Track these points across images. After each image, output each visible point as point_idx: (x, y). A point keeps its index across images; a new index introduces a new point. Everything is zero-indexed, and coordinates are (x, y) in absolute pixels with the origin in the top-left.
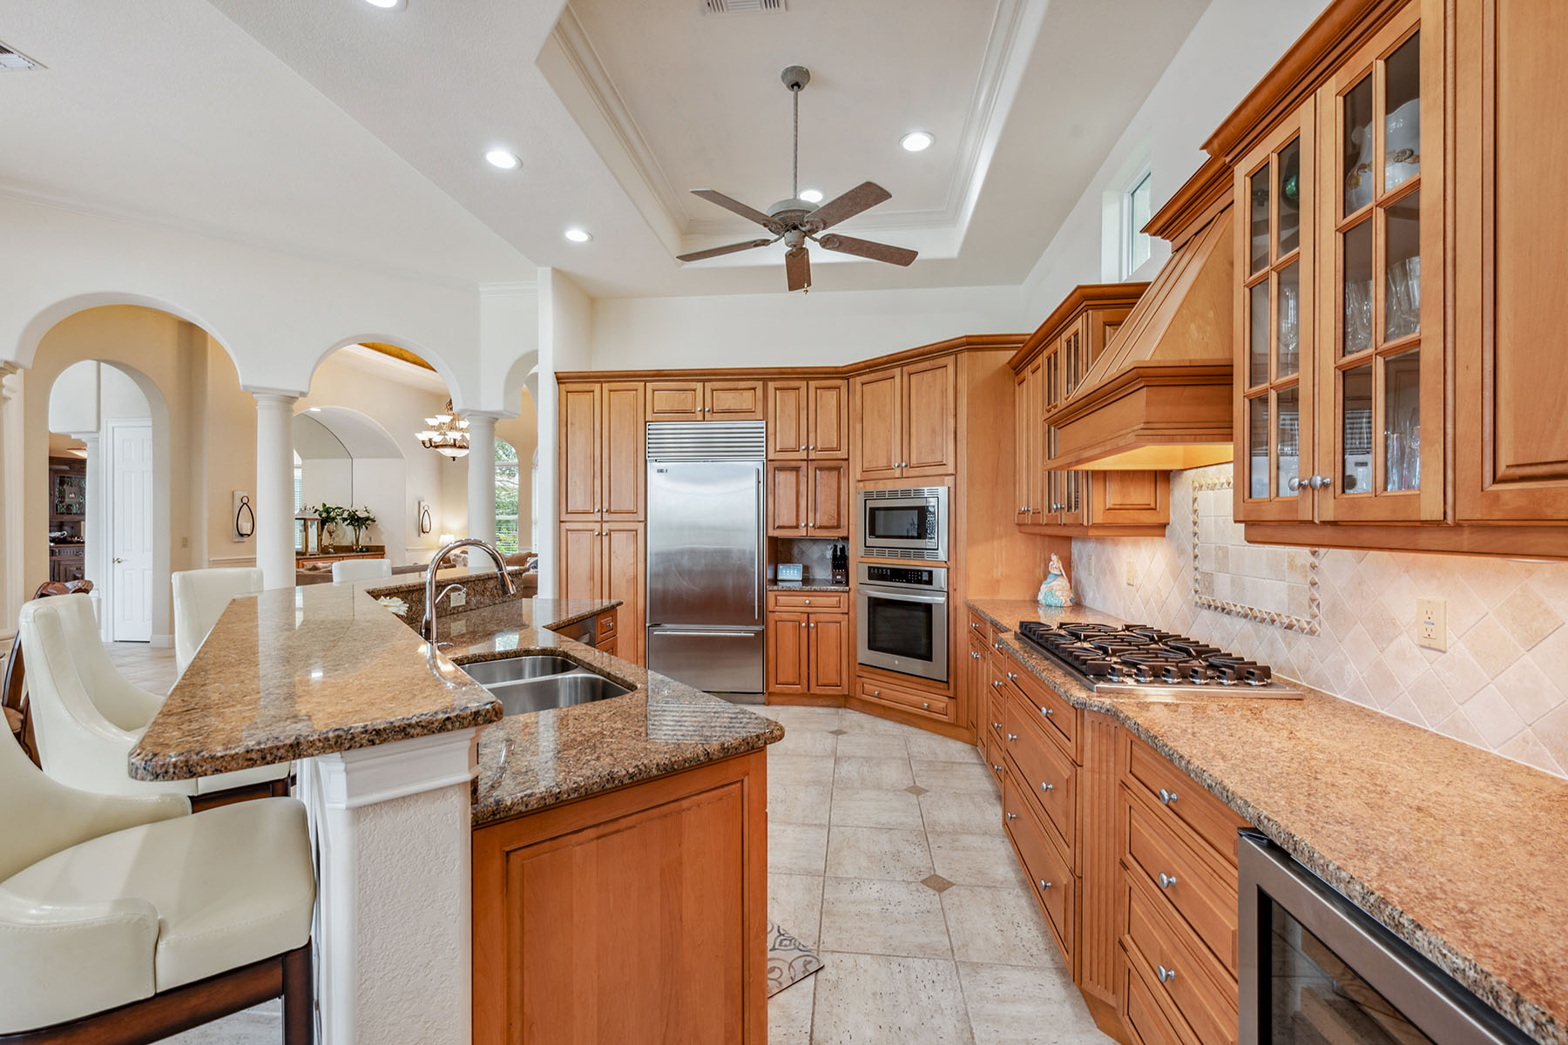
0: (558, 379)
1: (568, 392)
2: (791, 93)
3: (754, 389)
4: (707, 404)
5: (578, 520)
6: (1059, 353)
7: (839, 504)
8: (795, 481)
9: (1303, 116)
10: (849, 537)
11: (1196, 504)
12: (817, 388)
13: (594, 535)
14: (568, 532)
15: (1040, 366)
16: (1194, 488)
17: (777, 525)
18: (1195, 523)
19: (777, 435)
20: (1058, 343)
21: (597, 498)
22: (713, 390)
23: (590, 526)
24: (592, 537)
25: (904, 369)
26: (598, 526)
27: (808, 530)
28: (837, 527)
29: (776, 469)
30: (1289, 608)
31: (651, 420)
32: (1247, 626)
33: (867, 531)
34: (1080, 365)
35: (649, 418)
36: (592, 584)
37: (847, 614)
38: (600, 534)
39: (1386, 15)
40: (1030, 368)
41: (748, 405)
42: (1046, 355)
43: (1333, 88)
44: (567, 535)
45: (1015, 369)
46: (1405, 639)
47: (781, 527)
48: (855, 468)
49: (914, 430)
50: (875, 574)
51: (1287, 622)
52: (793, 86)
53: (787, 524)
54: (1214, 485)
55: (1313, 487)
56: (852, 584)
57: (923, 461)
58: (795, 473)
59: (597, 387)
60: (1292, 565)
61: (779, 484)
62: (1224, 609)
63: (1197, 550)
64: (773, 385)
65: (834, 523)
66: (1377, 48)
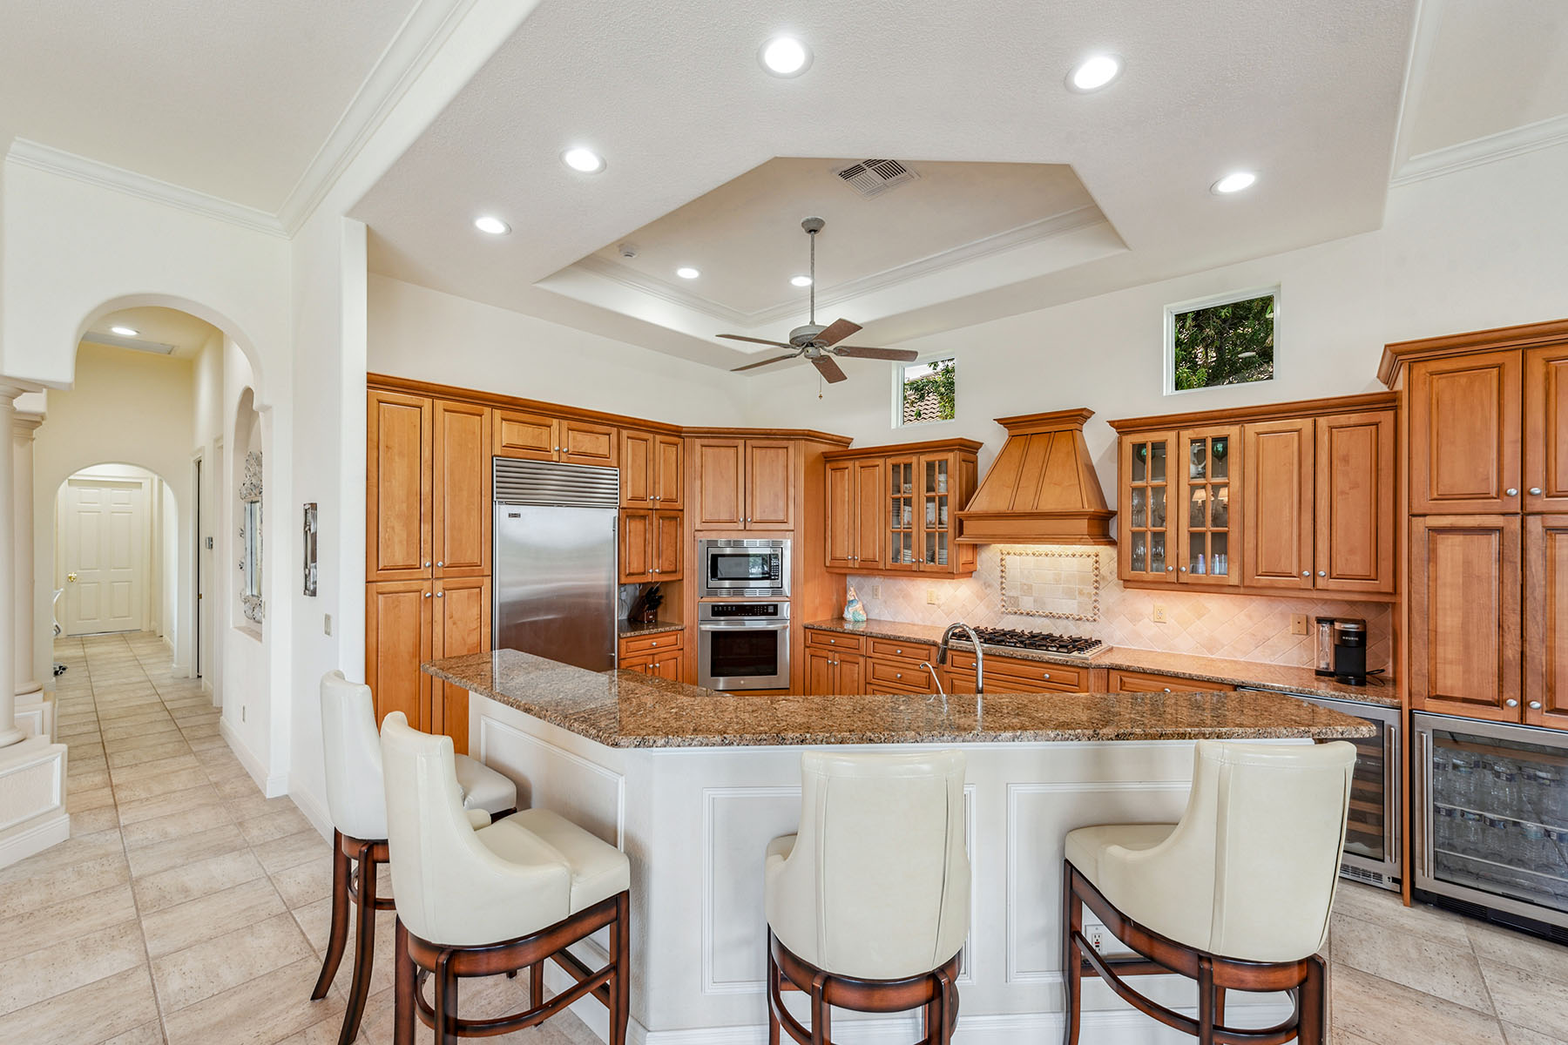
0: (369, 381)
1: (380, 402)
2: (808, 236)
3: (609, 435)
4: (564, 444)
5: (396, 578)
6: (914, 466)
7: (676, 550)
8: (643, 529)
9: (1170, 437)
10: (683, 580)
11: (1003, 562)
12: (661, 442)
13: (422, 598)
14: (380, 596)
15: (878, 466)
16: (1002, 554)
17: (627, 572)
18: (1002, 571)
19: (629, 483)
20: (914, 459)
21: (426, 548)
22: (569, 429)
23: (415, 585)
24: (418, 598)
25: (748, 442)
26: (427, 585)
27: (653, 576)
28: (675, 572)
29: (627, 516)
30: (1079, 611)
31: (500, 454)
32: (1046, 621)
33: (709, 575)
34: (951, 481)
35: (497, 451)
36: (418, 662)
37: (682, 649)
38: (432, 596)
39: (1217, 424)
40: (857, 463)
41: (603, 450)
42: (890, 461)
43: (1187, 435)
44: (378, 600)
45: (827, 458)
46: (1146, 620)
47: (631, 574)
48: (693, 519)
49: (757, 493)
50: (718, 611)
51: (1077, 617)
52: (810, 231)
53: (636, 571)
54: (1021, 554)
55: (1178, 570)
56: (686, 622)
57: (765, 518)
58: (643, 521)
59: (427, 402)
60: (1081, 593)
61: (630, 532)
62: (1028, 614)
63: (1004, 586)
64: (625, 433)
65: (672, 568)
66: (1210, 432)
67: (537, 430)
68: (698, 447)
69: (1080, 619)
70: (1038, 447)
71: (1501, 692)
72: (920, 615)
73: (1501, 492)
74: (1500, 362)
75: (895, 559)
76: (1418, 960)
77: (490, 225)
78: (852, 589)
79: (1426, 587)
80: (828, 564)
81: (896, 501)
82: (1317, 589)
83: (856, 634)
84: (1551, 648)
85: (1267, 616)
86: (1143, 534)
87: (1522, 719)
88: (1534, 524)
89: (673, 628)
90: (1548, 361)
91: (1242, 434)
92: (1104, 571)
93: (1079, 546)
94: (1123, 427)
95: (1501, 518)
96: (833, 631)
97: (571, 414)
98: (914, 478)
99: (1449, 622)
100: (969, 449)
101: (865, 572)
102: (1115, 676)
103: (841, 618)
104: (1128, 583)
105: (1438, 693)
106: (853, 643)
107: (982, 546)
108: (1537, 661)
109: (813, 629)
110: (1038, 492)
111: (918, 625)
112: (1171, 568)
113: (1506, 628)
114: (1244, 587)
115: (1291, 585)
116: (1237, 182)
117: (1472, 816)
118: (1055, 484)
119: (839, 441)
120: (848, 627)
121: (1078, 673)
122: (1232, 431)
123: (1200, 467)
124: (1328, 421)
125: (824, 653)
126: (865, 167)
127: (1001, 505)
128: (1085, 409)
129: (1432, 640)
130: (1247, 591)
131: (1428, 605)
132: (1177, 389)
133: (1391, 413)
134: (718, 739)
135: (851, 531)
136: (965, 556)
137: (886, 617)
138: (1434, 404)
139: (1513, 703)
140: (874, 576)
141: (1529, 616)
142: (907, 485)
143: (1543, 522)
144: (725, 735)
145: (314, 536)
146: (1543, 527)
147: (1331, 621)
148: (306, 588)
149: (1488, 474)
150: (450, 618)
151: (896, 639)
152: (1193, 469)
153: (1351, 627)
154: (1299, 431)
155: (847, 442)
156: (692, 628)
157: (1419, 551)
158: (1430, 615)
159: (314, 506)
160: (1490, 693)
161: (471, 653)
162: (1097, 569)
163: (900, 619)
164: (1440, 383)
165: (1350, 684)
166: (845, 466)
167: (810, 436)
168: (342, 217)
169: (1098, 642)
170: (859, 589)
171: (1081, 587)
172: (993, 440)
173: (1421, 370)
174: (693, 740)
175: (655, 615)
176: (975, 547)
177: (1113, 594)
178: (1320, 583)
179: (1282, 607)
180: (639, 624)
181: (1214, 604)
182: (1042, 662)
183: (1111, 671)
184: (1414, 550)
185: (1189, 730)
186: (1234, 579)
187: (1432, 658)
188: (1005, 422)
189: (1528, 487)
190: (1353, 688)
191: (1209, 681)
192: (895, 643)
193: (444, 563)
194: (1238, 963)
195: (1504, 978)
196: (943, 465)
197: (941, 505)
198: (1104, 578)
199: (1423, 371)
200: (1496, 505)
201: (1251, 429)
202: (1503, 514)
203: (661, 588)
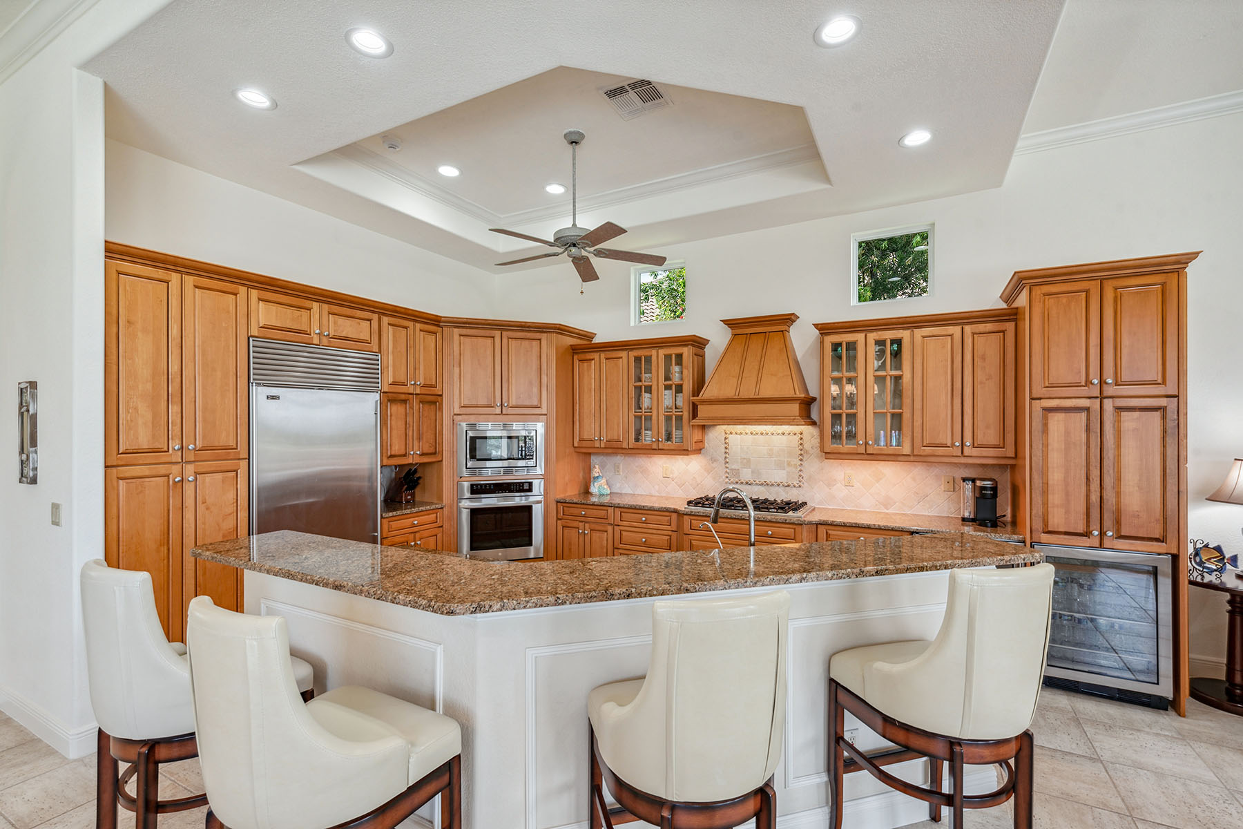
0: (107, 250)
1: (120, 273)
2: (570, 147)
3: (370, 320)
4: (324, 328)
5: (141, 462)
6: (654, 358)
7: (436, 434)
8: (404, 413)
9: (859, 337)
10: (442, 461)
11: (727, 440)
12: (421, 330)
13: (171, 482)
14: (121, 481)
15: (621, 358)
16: (726, 433)
17: (389, 454)
18: (726, 448)
19: (390, 369)
20: (654, 352)
21: (175, 430)
22: (329, 313)
23: (162, 469)
24: (166, 484)
25: (504, 333)
26: (175, 469)
27: (414, 458)
28: (435, 453)
29: (389, 400)
30: (787, 479)
31: (257, 335)
32: (762, 488)
33: (468, 456)
34: (685, 372)
35: (254, 331)
36: (166, 551)
37: (442, 526)
38: (182, 480)
39: (893, 329)
40: (603, 355)
41: (365, 336)
42: (633, 354)
43: (872, 336)
44: (118, 486)
45: (575, 350)
46: (839, 485)
47: (392, 456)
48: (452, 403)
49: (513, 380)
50: (477, 490)
51: (786, 484)
52: (572, 143)
53: (397, 453)
54: (741, 433)
55: (866, 443)
56: (445, 501)
57: (520, 403)
58: (404, 405)
59: (175, 278)
60: (789, 464)
61: (391, 416)
62: (747, 483)
63: (727, 460)
64: (386, 320)
65: (432, 450)
66: (889, 335)
67: (297, 313)
68: (456, 337)
69: (789, 486)
70: (756, 345)
71: (1088, 526)
72: (657, 487)
73: (1088, 382)
74: (1087, 288)
75: (637, 440)
76: (1045, 726)
77: (254, 97)
78: (597, 466)
79: (1041, 451)
80: (576, 445)
81: (638, 389)
82: (964, 456)
83: (605, 506)
84: (1118, 492)
85: (927, 478)
86: (839, 416)
87: (1101, 545)
88: (1108, 404)
89: (433, 507)
90: (1116, 289)
91: (912, 336)
92: (807, 446)
93: (787, 426)
94: (825, 329)
95: (1088, 400)
96: (583, 504)
97: (333, 298)
98: (654, 369)
99: (1056, 477)
100: (698, 344)
101: (610, 451)
102: (822, 530)
103: (587, 492)
104: (828, 455)
105: (1049, 529)
106: (602, 513)
107: (710, 426)
108: (1110, 503)
109: (565, 503)
110: (758, 381)
111: (655, 496)
112: (861, 442)
113: (1091, 479)
114: (914, 456)
115: (946, 454)
116: (918, 138)
117: (1066, 618)
118: (772, 375)
119: (585, 336)
120: (594, 499)
121: (794, 529)
122: (905, 335)
123: (880, 362)
124: (971, 329)
125: (575, 524)
126: (628, 89)
127: (729, 392)
128: (793, 314)
129: (1045, 492)
130: (915, 459)
131: (1043, 464)
132: (860, 301)
133: (1013, 323)
134: (552, 599)
135: (597, 415)
136: (697, 435)
137: (627, 490)
138: (1046, 318)
139: (1096, 533)
140: (616, 454)
141: (1105, 471)
142: (647, 375)
143: (1113, 403)
144: (557, 595)
145: (34, 418)
146: (1114, 407)
147: (973, 480)
148: (22, 476)
149: (1080, 369)
150: (203, 503)
151: (642, 508)
152: (877, 364)
153: (988, 484)
154: (951, 335)
155: (589, 336)
156: (451, 507)
157: (1037, 424)
158: (1045, 473)
159: (33, 385)
160: (1081, 528)
161: (225, 539)
162: (801, 444)
163: (638, 492)
164: (1051, 301)
165: (986, 526)
166: (592, 358)
167: (560, 330)
168: (75, 71)
169: (804, 504)
170: (602, 467)
171: (789, 459)
172: (718, 339)
173: (1038, 291)
174: (528, 602)
175: (413, 495)
176: (703, 427)
177: (814, 465)
178: (967, 451)
179: (936, 470)
180: (398, 505)
181: (888, 470)
182: (766, 521)
183: (819, 526)
184: (1033, 424)
185: (926, 564)
186: (906, 449)
187: (1046, 504)
188: (729, 323)
189: (1104, 378)
190: (989, 529)
191: (893, 530)
192: (640, 511)
193: (195, 445)
194: (974, 743)
195: (1097, 731)
196: (679, 357)
197: (677, 392)
198: (807, 452)
199: (1039, 292)
200: (1084, 391)
201: (919, 333)
202: (1090, 398)
203: (419, 470)
